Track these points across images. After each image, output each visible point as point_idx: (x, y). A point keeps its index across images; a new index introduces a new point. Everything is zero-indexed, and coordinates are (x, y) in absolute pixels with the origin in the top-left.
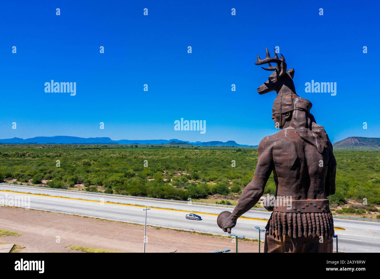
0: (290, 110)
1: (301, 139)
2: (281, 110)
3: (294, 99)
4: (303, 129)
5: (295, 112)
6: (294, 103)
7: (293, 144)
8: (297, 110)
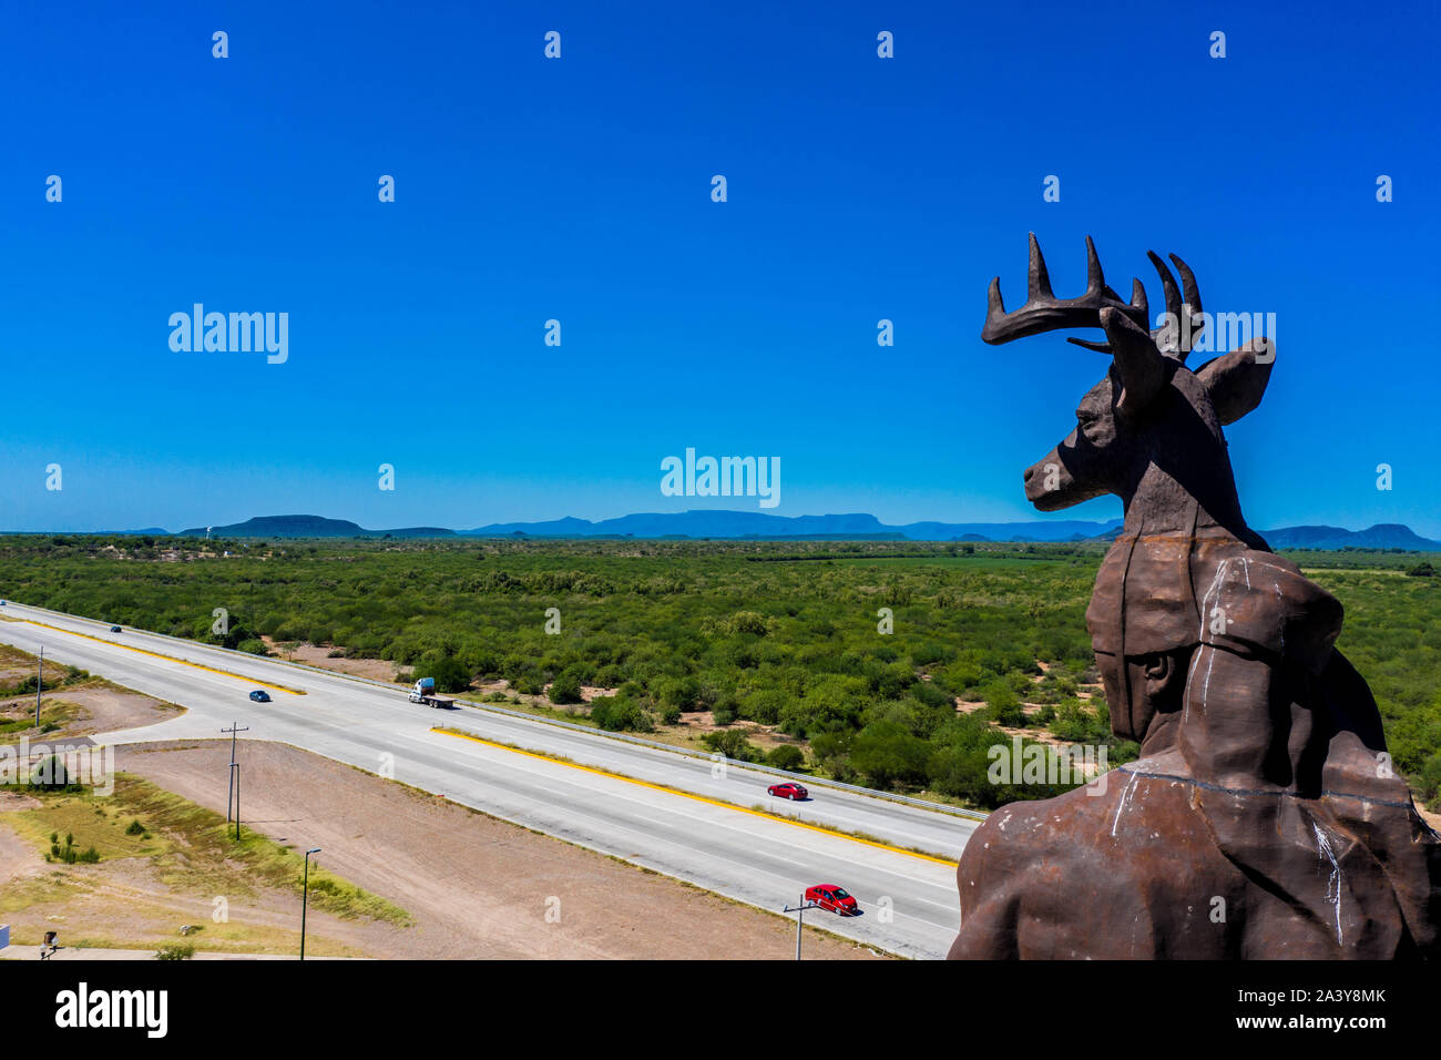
0: (1168, 638)
1: (1222, 856)
2: (1124, 630)
3: (1205, 563)
4: (1238, 792)
5: (1204, 664)
6: (1199, 592)
7: (1141, 903)
8: (1217, 647)
